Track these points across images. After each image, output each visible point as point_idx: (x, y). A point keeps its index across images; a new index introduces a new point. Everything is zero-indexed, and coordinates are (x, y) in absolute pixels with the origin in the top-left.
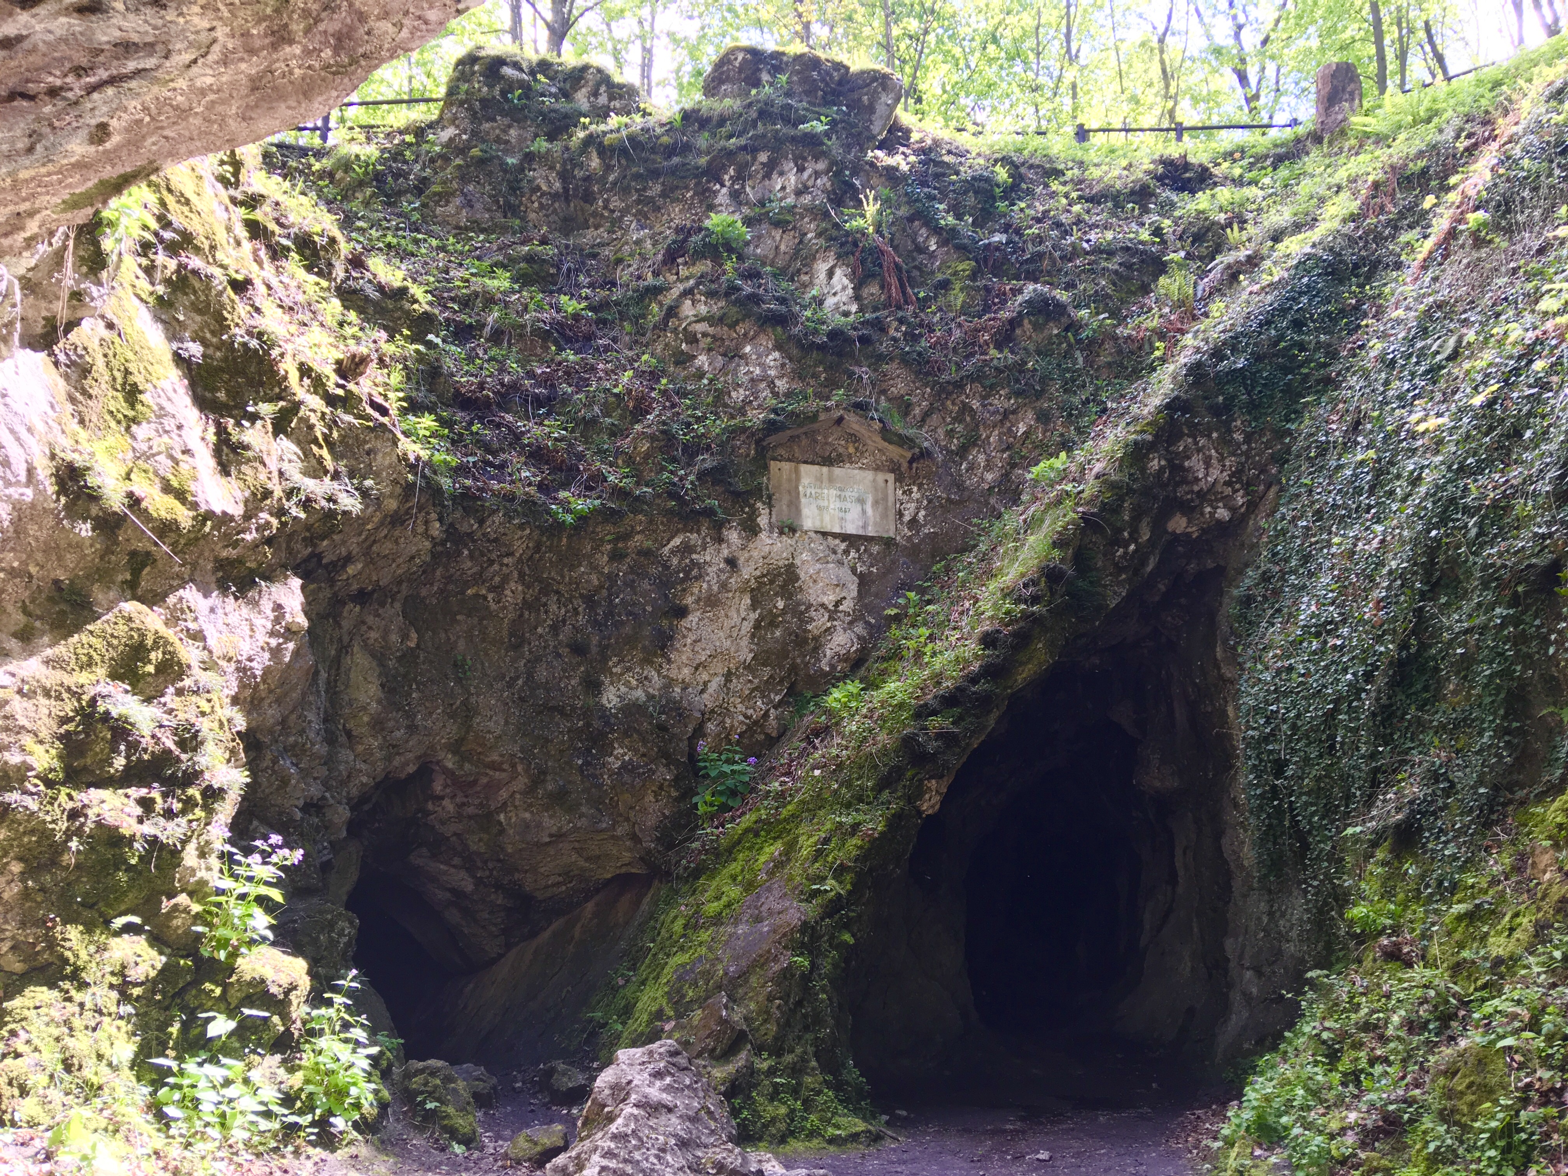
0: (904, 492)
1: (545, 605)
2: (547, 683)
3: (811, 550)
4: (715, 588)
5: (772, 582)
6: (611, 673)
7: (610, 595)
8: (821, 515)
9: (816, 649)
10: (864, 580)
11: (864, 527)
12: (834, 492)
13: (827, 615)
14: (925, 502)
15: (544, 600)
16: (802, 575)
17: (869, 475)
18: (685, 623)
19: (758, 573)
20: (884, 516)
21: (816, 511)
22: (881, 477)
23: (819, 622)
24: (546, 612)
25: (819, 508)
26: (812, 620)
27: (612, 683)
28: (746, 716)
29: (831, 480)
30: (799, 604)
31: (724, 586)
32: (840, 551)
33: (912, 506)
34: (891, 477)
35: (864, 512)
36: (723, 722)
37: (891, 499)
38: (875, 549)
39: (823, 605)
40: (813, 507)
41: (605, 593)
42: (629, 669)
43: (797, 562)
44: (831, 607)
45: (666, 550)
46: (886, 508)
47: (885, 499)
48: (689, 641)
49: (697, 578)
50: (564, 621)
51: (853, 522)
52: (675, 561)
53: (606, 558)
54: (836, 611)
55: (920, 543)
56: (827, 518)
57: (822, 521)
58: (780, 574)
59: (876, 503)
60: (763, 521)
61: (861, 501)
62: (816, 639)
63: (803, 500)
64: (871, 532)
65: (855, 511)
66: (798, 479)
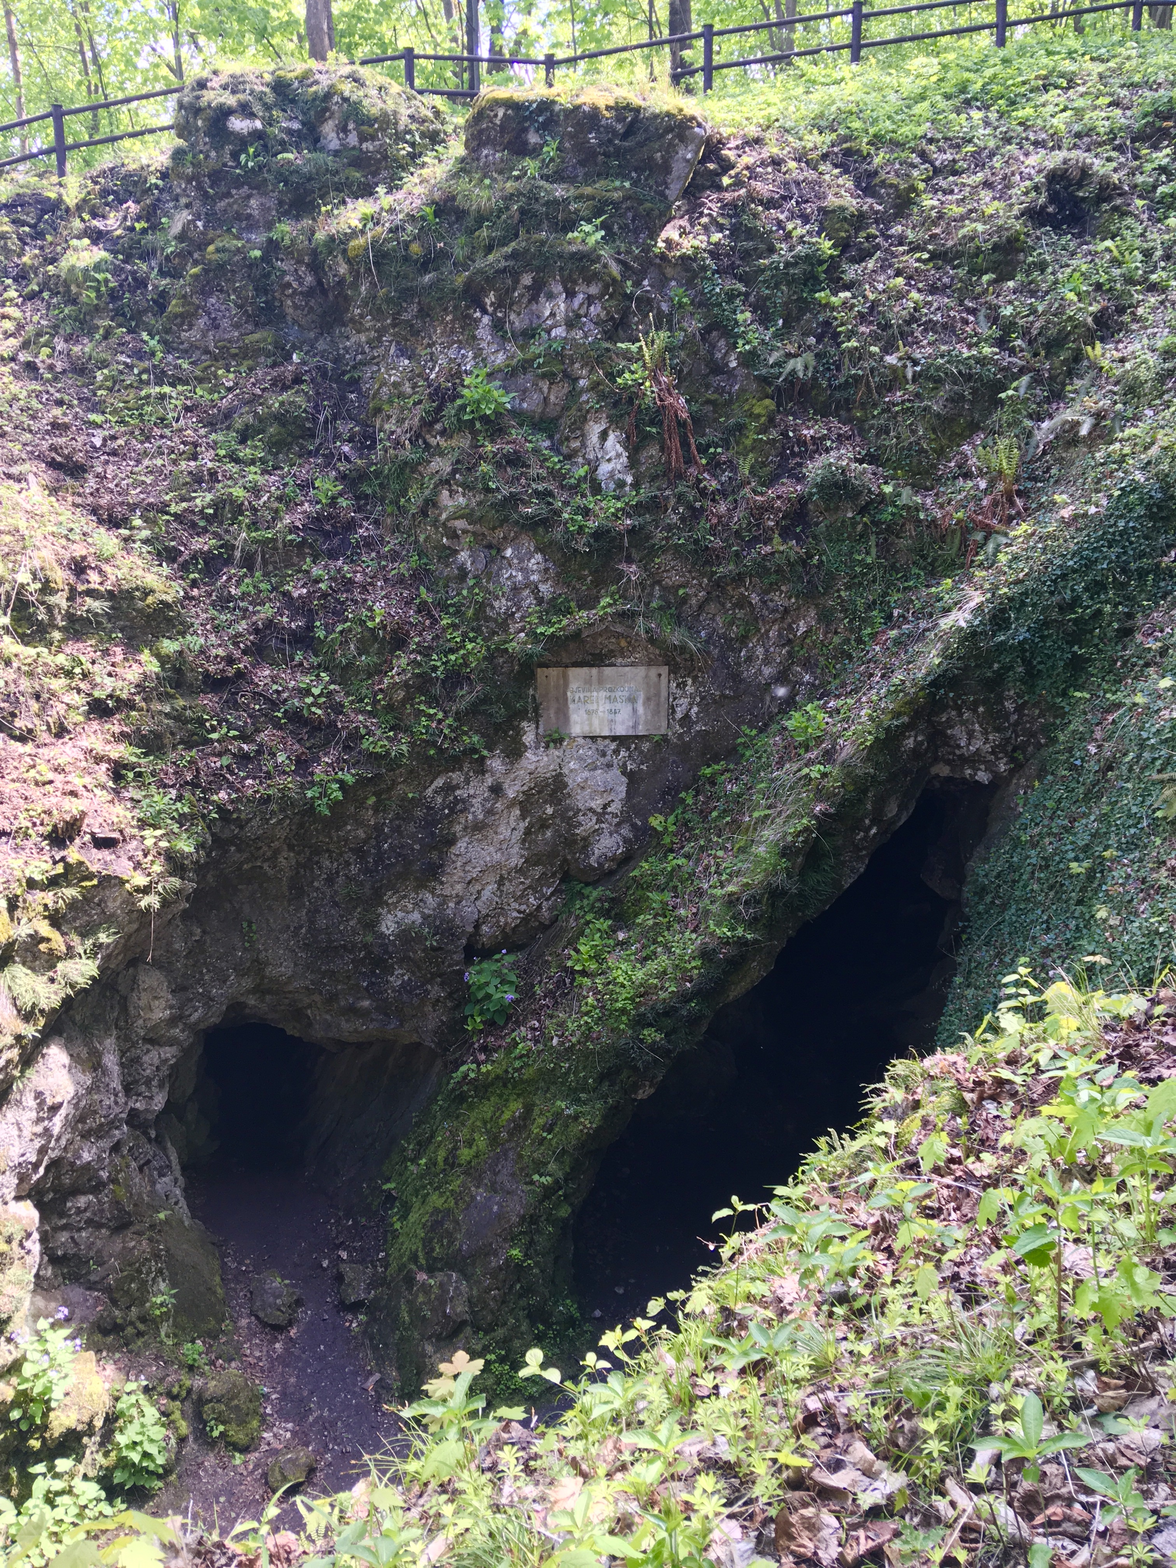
0: (678, 685)
1: (317, 863)
2: (327, 928)
3: (580, 759)
4: (481, 817)
5: (539, 792)
6: (388, 905)
7: (378, 843)
8: (590, 720)
9: (585, 847)
10: (632, 777)
11: (634, 727)
12: (603, 694)
13: (594, 819)
14: (698, 699)
15: (316, 859)
16: (570, 782)
17: (641, 671)
18: (454, 850)
19: (525, 788)
20: (656, 713)
21: (585, 716)
22: (653, 671)
23: (588, 824)
24: (320, 868)
25: (588, 712)
26: (580, 825)
27: (389, 912)
28: (519, 912)
29: (601, 682)
30: (568, 808)
31: (490, 812)
32: (609, 752)
33: (685, 701)
34: (665, 670)
35: (635, 711)
36: (498, 922)
37: (664, 694)
38: (646, 746)
39: (591, 809)
40: (582, 712)
41: (373, 842)
42: (405, 897)
43: (565, 771)
44: (599, 810)
45: (429, 792)
46: (658, 705)
47: (658, 695)
48: (459, 864)
49: (462, 811)
50: (337, 873)
51: (623, 723)
52: (439, 800)
53: (370, 812)
54: (604, 813)
55: (690, 742)
56: (596, 722)
57: (591, 725)
58: (548, 785)
59: (648, 699)
60: (529, 738)
61: (632, 700)
62: (585, 839)
63: (572, 706)
64: (641, 731)
65: (625, 712)
66: (566, 685)
